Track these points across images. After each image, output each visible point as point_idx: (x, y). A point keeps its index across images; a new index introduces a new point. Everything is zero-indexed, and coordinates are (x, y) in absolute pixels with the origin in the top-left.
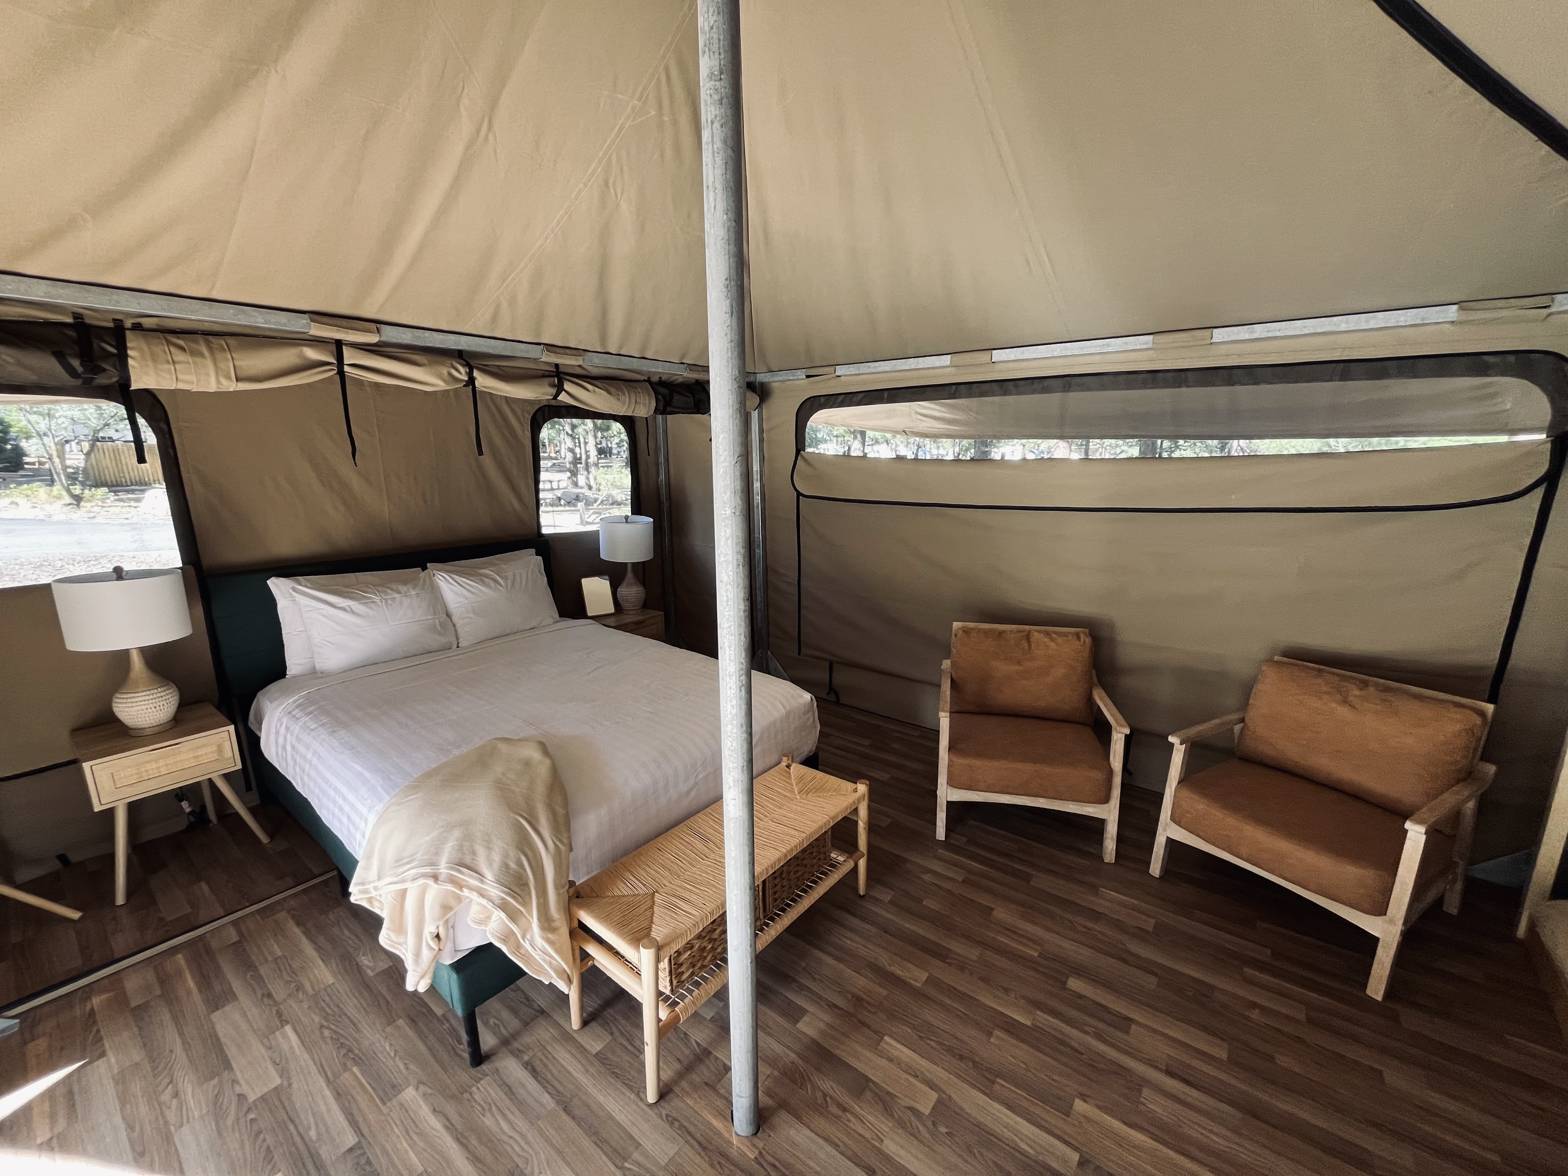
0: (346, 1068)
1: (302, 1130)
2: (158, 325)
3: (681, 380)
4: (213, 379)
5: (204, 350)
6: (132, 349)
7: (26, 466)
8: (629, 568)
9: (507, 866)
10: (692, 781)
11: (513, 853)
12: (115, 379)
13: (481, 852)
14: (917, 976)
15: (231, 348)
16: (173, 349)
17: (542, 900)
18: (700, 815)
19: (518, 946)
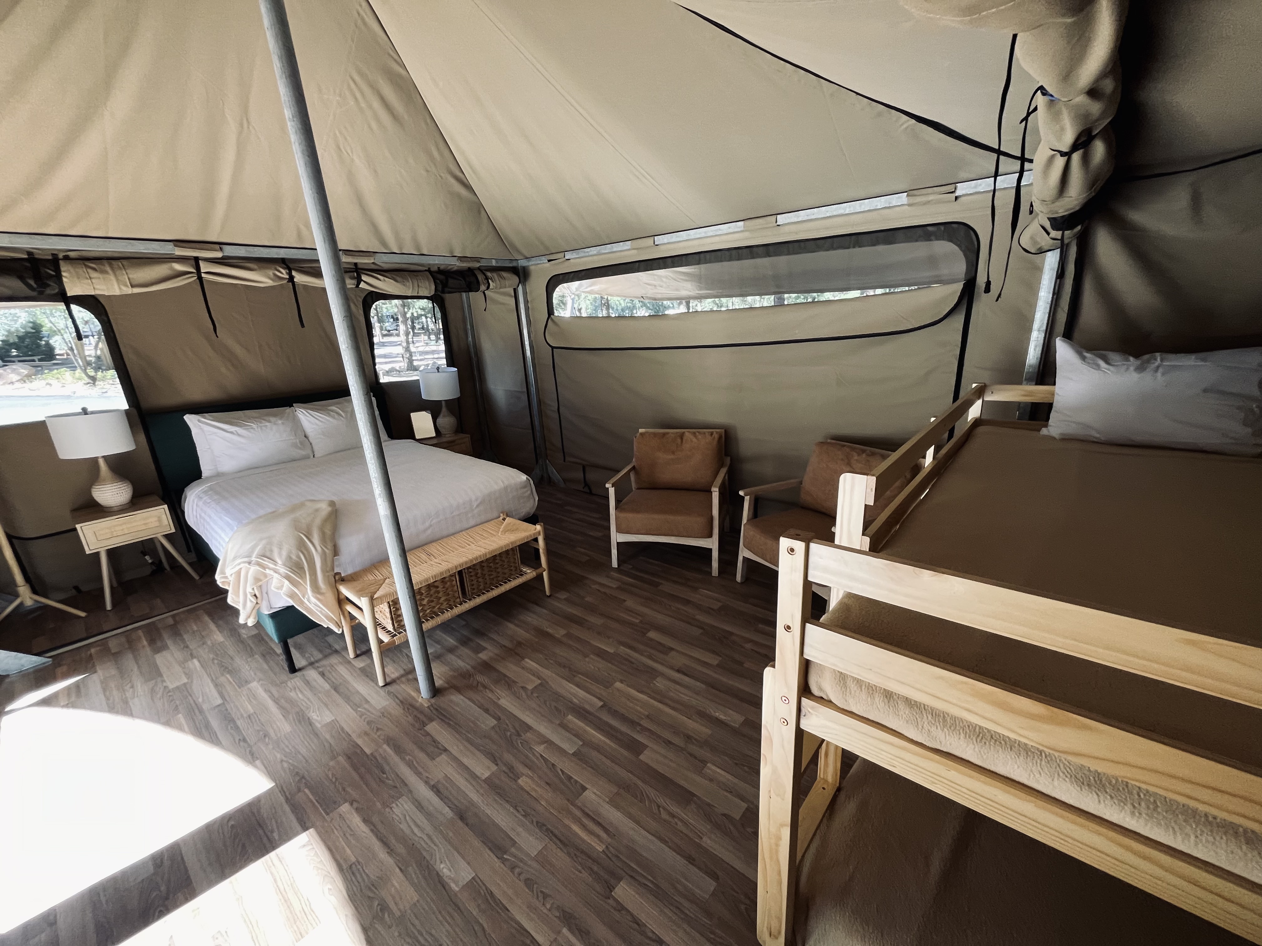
0: (223, 675)
1: (195, 699)
2: (79, 256)
3: (455, 268)
4: (116, 286)
5: (108, 269)
6: (64, 272)
7: (57, 357)
8: (443, 403)
9: (291, 558)
10: (427, 524)
11: (294, 551)
12: (57, 291)
13: (276, 550)
14: (559, 633)
15: (126, 267)
16: (89, 270)
17: (313, 577)
18: (434, 544)
19: (302, 603)
